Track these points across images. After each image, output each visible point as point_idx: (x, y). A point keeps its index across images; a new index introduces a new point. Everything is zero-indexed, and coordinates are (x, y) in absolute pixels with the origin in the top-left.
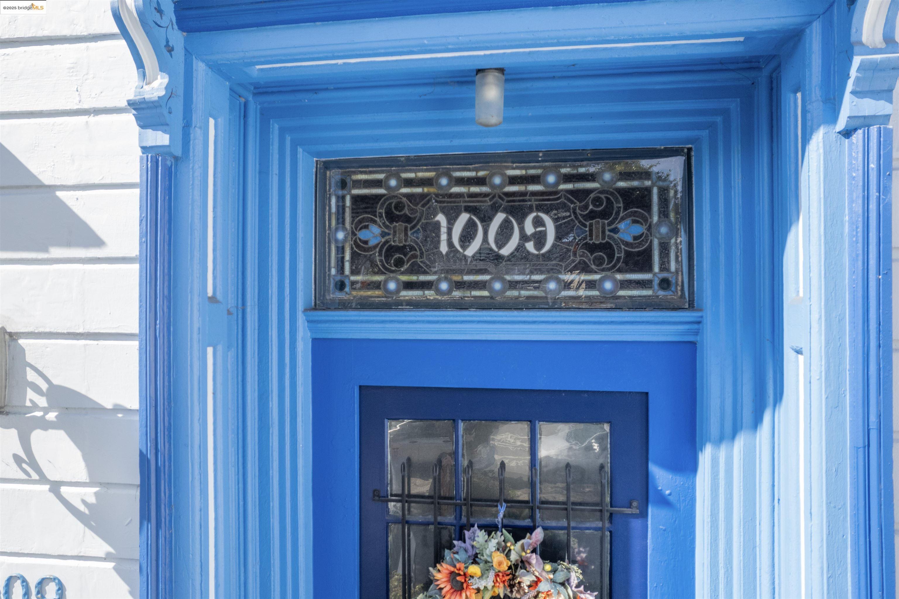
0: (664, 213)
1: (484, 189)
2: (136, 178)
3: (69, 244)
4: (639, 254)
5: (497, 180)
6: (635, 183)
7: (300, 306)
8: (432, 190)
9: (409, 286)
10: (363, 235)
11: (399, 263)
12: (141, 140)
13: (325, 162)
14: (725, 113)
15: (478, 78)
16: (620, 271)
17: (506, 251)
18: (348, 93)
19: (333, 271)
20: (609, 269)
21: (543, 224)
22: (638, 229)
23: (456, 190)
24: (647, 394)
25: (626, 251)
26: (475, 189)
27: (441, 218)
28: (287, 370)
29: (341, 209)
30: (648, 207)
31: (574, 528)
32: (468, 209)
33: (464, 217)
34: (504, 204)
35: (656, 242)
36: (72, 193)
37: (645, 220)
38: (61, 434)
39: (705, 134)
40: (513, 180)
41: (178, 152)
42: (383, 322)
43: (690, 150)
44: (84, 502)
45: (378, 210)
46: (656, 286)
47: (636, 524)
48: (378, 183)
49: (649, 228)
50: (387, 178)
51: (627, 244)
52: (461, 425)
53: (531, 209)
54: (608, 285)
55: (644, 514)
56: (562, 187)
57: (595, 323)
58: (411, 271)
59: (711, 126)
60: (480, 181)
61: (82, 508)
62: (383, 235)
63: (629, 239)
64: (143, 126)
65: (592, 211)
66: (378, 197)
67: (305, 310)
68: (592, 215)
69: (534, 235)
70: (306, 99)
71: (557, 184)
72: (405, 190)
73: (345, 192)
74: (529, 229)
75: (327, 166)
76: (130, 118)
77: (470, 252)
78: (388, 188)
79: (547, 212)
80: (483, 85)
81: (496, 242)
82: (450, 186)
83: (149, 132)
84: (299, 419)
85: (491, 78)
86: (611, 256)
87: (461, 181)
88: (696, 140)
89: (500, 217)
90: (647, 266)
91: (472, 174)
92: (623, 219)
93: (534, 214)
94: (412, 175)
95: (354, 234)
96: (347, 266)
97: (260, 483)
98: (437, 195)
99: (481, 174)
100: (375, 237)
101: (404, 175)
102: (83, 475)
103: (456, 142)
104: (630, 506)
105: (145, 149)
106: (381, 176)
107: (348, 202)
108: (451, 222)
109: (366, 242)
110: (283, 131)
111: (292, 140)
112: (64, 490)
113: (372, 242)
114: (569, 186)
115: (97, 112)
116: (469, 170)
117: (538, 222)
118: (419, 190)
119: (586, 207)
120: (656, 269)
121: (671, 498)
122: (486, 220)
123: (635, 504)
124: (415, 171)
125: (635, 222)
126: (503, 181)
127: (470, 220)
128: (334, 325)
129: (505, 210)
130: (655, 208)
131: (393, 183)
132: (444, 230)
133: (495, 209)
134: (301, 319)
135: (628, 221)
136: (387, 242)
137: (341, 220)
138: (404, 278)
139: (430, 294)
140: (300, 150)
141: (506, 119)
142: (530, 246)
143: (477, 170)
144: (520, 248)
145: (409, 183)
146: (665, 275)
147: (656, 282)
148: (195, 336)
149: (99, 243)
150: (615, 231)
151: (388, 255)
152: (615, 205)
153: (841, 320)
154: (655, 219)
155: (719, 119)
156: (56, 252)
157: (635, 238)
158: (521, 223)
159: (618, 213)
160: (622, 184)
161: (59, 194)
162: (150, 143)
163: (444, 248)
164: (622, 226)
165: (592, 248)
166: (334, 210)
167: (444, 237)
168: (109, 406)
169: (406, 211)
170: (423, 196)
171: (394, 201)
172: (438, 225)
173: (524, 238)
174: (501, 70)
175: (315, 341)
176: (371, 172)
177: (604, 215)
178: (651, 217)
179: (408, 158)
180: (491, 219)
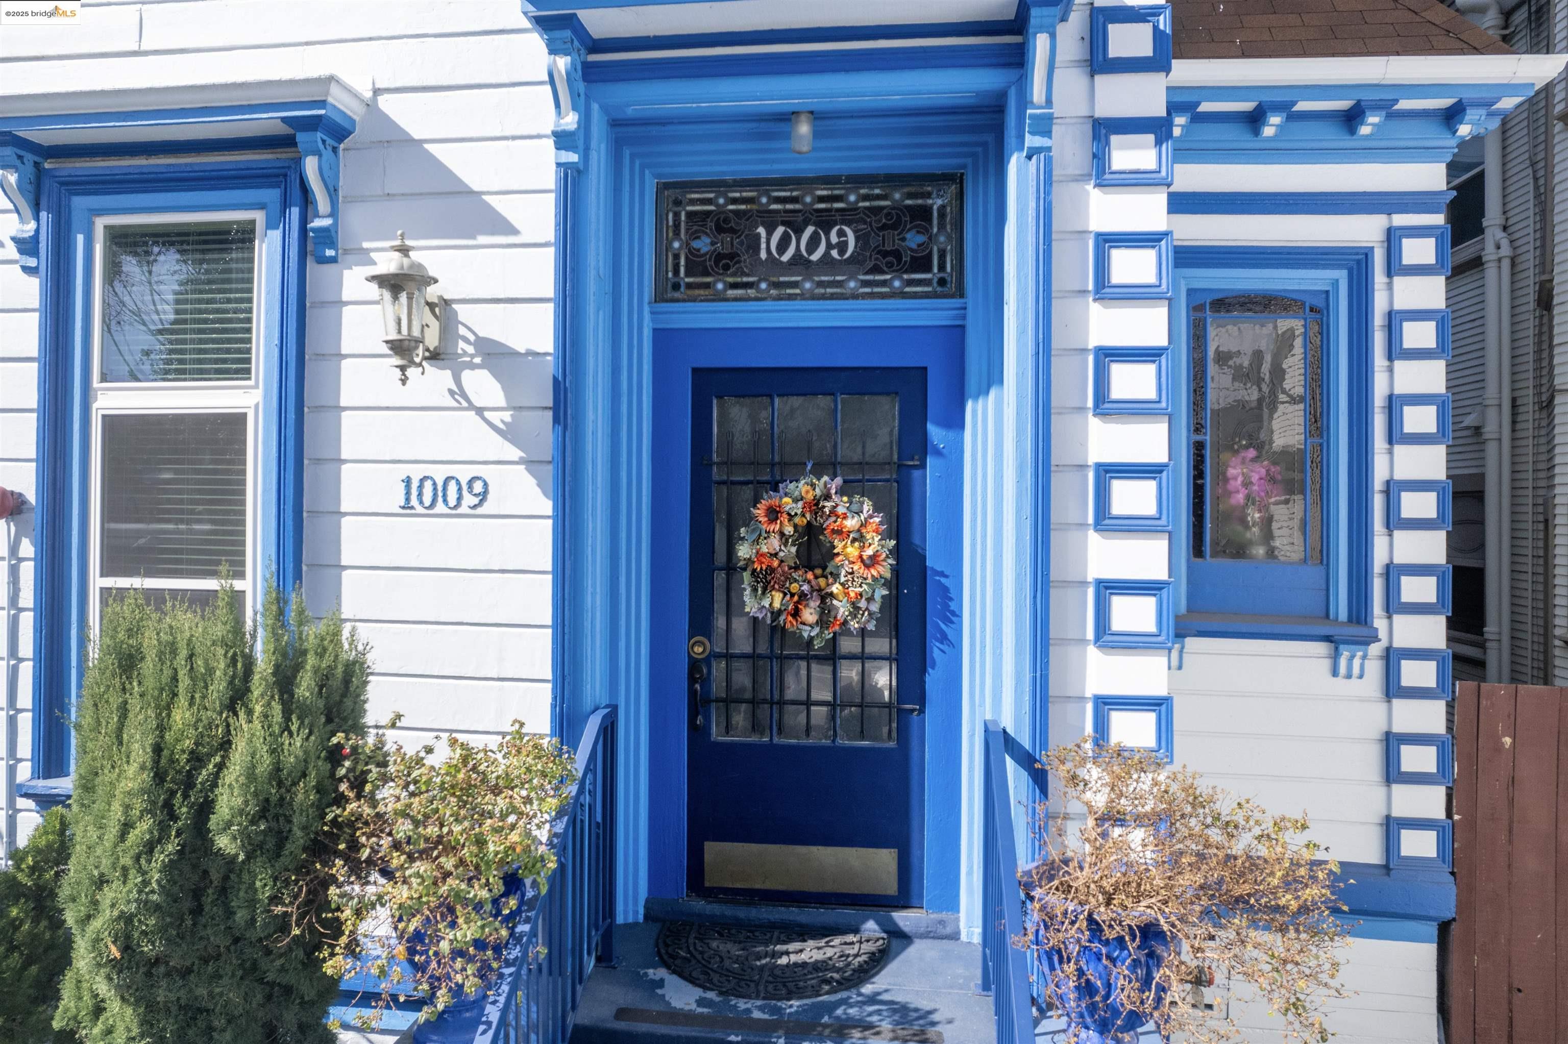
0: (942, 226)
1: (798, 206)
2: (552, 186)
3: (493, 233)
4: (922, 257)
5: (808, 199)
6: (920, 202)
7: (646, 299)
8: (755, 207)
9: (735, 286)
10: (696, 244)
11: (726, 267)
12: (556, 158)
13: (664, 183)
14: (985, 145)
15: (793, 117)
16: (906, 272)
17: (815, 257)
18: (687, 127)
19: (670, 275)
20: (897, 271)
21: (845, 235)
22: (921, 239)
23: (774, 207)
24: (925, 369)
25: (912, 257)
26: (789, 206)
27: (761, 230)
28: (635, 351)
29: (677, 226)
30: (929, 220)
31: (868, 481)
32: (783, 223)
33: (780, 230)
34: (814, 218)
35: (935, 249)
36: (494, 197)
37: (926, 230)
38: (485, 373)
39: (969, 161)
40: (821, 199)
41: (581, 168)
42: (715, 312)
43: (962, 174)
44: (502, 421)
45: (709, 224)
46: (935, 284)
47: (916, 474)
48: (708, 201)
49: (930, 238)
50: (717, 197)
51: (911, 250)
52: (777, 400)
53: (835, 224)
54: (897, 284)
55: (923, 466)
56: (861, 204)
57: (884, 310)
58: (734, 275)
59: (974, 155)
60: (794, 200)
61: (501, 426)
62: (713, 244)
63: (914, 246)
64: (557, 149)
65: (885, 224)
66: (708, 213)
67: (650, 303)
68: (884, 227)
69: (838, 244)
70: (654, 130)
71: (857, 202)
72: (731, 207)
73: (680, 208)
74: (834, 239)
75: (667, 186)
76: (550, 143)
77: (785, 258)
78: (717, 205)
79: (849, 226)
80: (797, 122)
81: (807, 250)
82: (769, 203)
83: (563, 152)
84: (644, 391)
85: (803, 118)
86: (899, 259)
87: (779, 200)
88: (964, 166)
89: (810, 230)
90: (929, 269)
91: (788, 194)
92: (909, 230)
93: (837, 227)
94: (737, 195)
95: (688, 244)
96: (682, 270)
97: (612, 442)
98: (758, 211)
99: (795, 194)
100: (706, 245)
101: (732, 195)
102: (501, 401)
103: (776, 167)
104: (913, 459)
105: (559, 165)
106: (712, 195)
107: (683, 218)
108: (770, 234)
109: (698, 250)
110: (633, 157)
111: (640, 165)
112: (487, 414)
113: (704, 250)
114: (867, 204)
115: (514, 138)
116: (785, 190)
117: (841, 233)
118: (743, 207)
119: (880, 221)
120: (935, 270)
121: (945, 451)
122: (799, 232)
123: (916, 457)
124: (741, 192)
125: (918, 232)
126: (813, 199)
127: (785, 233)
128: (674, 316)
129: (815, 224)
130: (935, 222)
131: (721, 201)
132: (763, 240)
133: (806, 223)
134: (646, 309)
135: (914, 232)
136: (715, 250)
137: (677, 233)
138: (730, 280)
139: (751, 292)
140: (647, 172)
141: (814, 149)
142: (834, 253)
143: (791, 190)
144: (827, 254)
145: (735, 201)
146: (942, 275)
147: (935, 280)
148: (592, 298)
149: (515, 232)
150: (904, 239)
151: (717, 263)
152: (903, 219)
153: (1026, 277)
154: (935, 230)
155: (980, 149)
156: (482, 239)
157: (919, 245)
158: (827, 234)
159: (905, 226)
160: (909, 202)
161: (485, 197)
162: (563, 160)
163: (763, 255)
164: (908, 236)
165: (885, 254)
166: (671, 223)
167: (763, 246)
168: (523, 351)
169: (732, 224)
170: (744, 212)
171: (722, 217)
172: (759, 235)
173: (830, 246)
174: (812, 113)
175: (655, 330)
176: (703, 192)
177: (894, 227)
178: (932, 228)
179: (735, 180)
180: (803, 231)
